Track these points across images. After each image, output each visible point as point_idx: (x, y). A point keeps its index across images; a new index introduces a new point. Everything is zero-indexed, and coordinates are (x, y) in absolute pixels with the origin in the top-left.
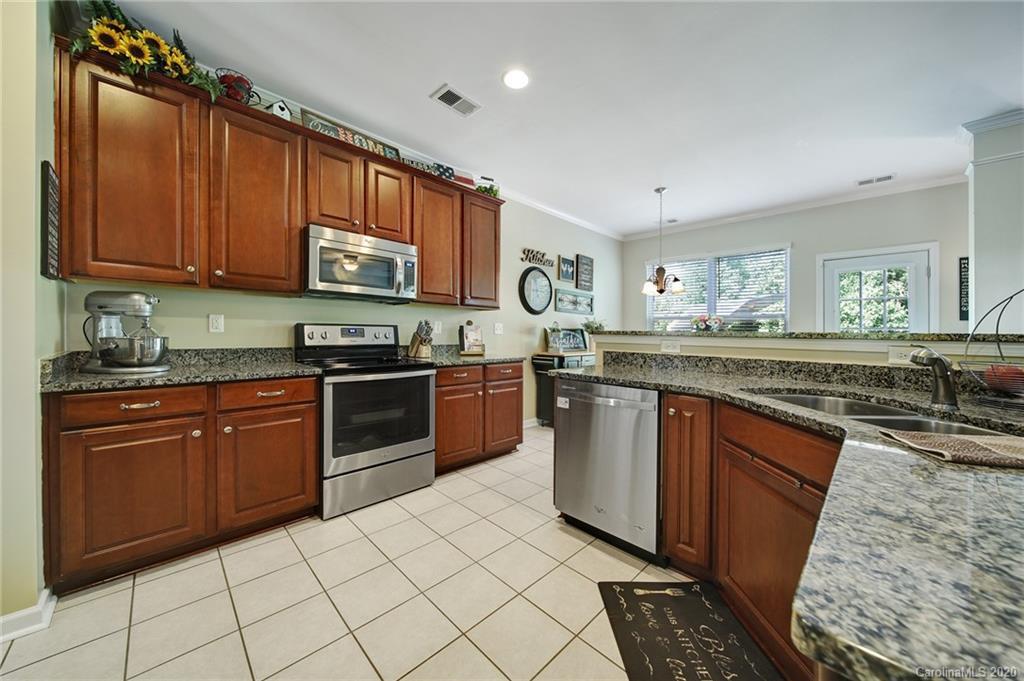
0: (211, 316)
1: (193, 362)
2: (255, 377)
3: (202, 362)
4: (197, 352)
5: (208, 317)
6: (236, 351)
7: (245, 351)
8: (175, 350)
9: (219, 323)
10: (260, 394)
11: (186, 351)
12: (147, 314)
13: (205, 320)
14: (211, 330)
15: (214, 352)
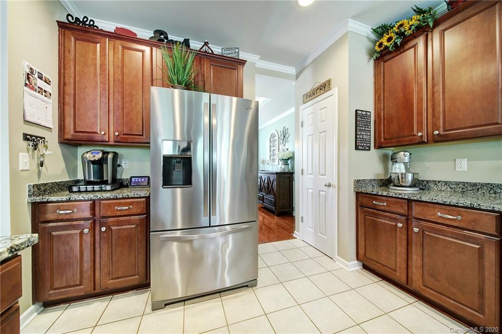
0: (457, 160)
1: (443, 189)
2: (434, 201)
3: (449, 189)
4: (446, 183)
5: (455, 160)
6: (475, 185)
7: (483, 185)
8: (433, 181)
9: (463, 165)
10: (439, 214)
11: (439, 182)
12: (407, 161)
13: (454, 162)
14: (457, 169)
15: (458, 184)
